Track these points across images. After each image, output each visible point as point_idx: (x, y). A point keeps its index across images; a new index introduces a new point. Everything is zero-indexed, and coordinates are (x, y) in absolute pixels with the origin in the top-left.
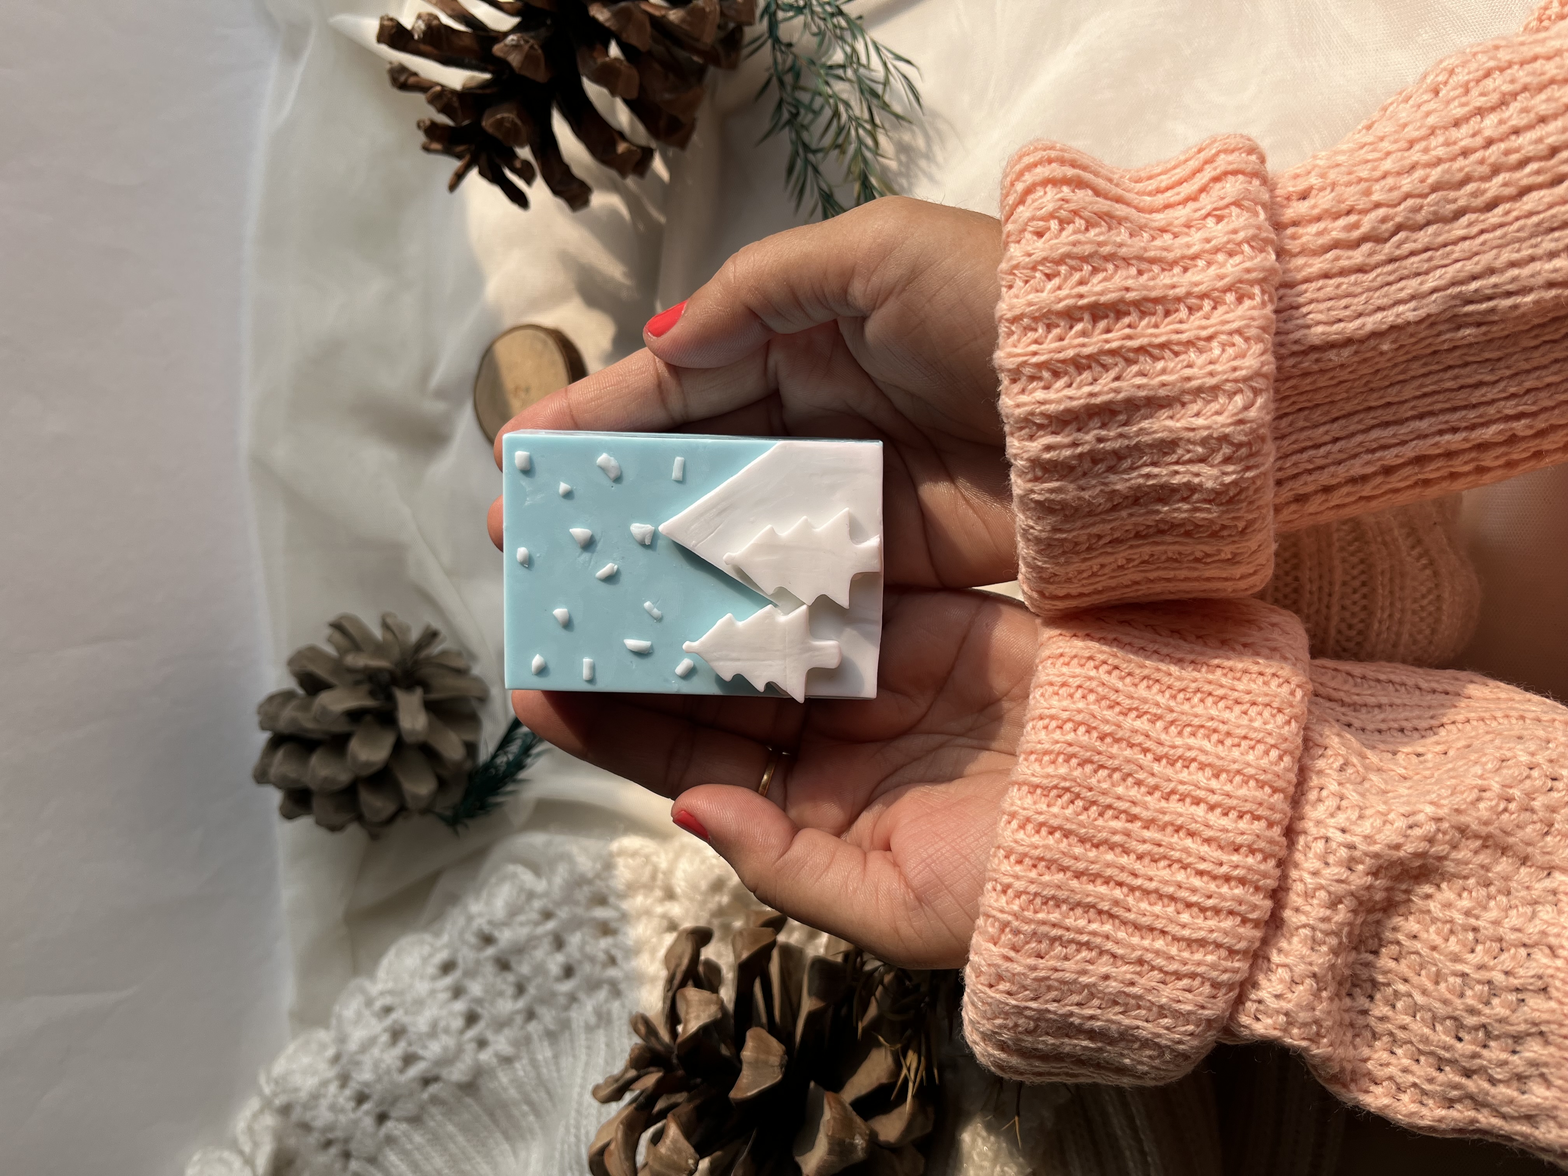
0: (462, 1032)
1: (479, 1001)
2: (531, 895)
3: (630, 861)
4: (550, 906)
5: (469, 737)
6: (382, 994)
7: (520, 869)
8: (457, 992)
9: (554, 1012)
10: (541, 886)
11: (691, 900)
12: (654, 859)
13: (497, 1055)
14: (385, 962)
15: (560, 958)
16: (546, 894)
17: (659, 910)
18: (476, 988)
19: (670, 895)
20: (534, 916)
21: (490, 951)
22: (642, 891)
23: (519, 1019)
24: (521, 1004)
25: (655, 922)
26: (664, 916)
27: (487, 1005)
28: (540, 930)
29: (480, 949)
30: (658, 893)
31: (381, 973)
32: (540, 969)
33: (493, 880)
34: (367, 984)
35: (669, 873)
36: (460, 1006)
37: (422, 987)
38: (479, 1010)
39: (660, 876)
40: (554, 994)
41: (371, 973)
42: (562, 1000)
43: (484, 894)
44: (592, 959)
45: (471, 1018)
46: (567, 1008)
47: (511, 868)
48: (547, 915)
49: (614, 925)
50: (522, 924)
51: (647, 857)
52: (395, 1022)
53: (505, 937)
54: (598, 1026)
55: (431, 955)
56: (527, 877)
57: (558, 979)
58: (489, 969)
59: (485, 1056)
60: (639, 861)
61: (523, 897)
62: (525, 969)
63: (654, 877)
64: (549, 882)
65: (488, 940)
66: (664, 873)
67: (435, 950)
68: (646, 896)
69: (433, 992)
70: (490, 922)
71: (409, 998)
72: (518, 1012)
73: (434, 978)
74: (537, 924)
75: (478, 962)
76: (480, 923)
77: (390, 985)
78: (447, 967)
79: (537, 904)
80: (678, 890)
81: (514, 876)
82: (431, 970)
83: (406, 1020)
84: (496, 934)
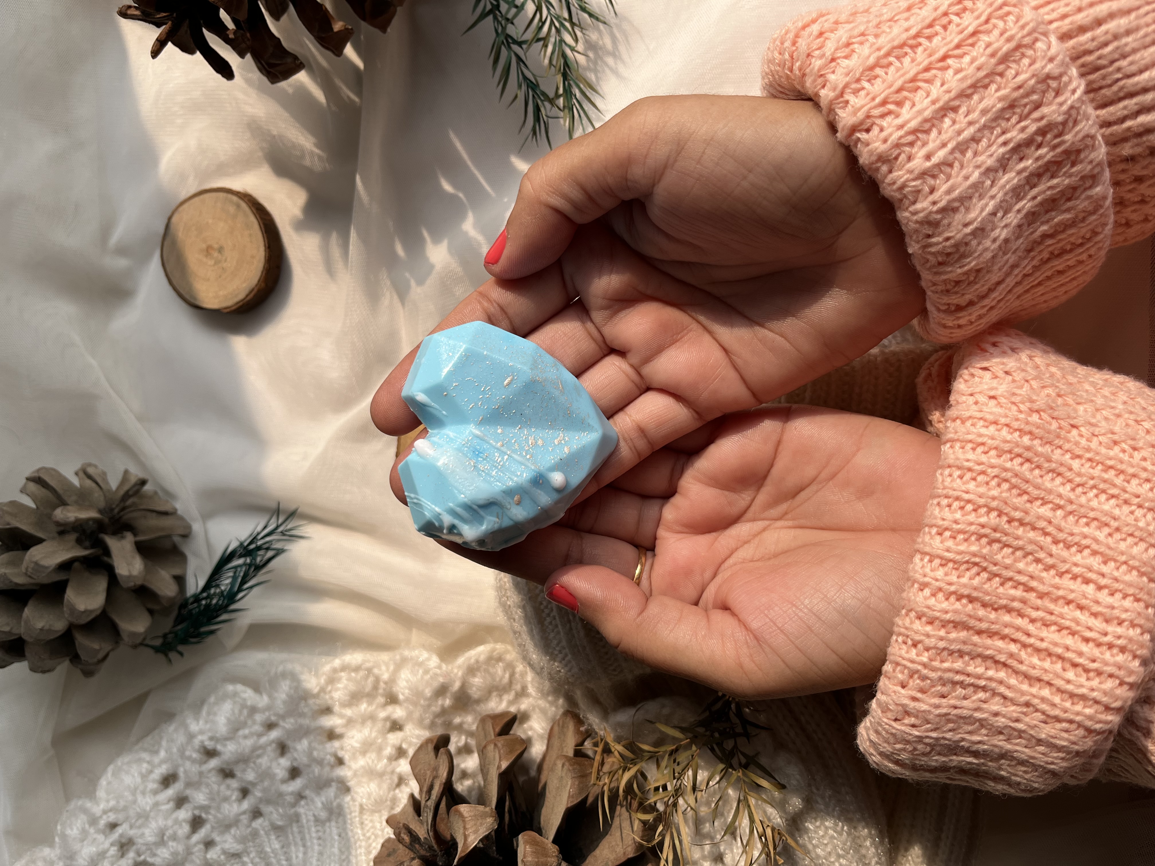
0: (188, 837)
1: (205, 808)
2: (253, 710)
3: (353, 674)
4: (273, 718)
5: (177, 572)
6: (105, 812)
7: (239, 687)
8: (181, 801)
9: (281, 810)
10: (263, 701)
11: (415, 704)
12: (376, 671)
13: (224, 852)
14: (103, 782)
15: (285, 762)
16: (268, 708)
17: (382, 714)
18: (200, 797)
19: (392, 699)
20: (258, 728)
21: (214, 763)
22: (365, 700)
23: (245, 819)
24: (246, 805)
25: (379, 725)
26: (387, 719)
27: (213, 812)
28: (264, 740)
29: (202, 763)
30: (381, 700)
31: (101, 793)
32: (266, 775)
33: (212, 699)
34: (89, 805)
35: (392, 681)
36: (184, 814)
37: (146, 802)
38: (204, 815)
39: (382, 685)
40: (281, 795)
41: (91, 793)
42: (289, 799)
43: (204, 713)
44: (320, 762)
45: (196, 823)
46: (294, 805)
47: (230, 688)
48: (270, 726)
49: (338, 731)
50: (245, 737)
51: (369, 670)
52: (121, 836)
53: (229, 750)
54: (329, 820)
55: (151, 772)
56: (248, 694)
57: (284, 781)
58: (213, 779)
59: (213, 854)
60: (362, 673)
61: (245, 712)
62: (250, 776)
63: (375, 687)
64: (270, 696)
65: (210, 753)
66: (386, 683)
67: (153, 766)
68: (370, 704)
69: (156, 804)
70: (211, 739)
71: (132, 813)
72: (244, 813)
73: (155, 792)
74: (260, 735)
75: (201, 774)
76: (203, 739)
77: (112, 803)
78: (168, 780)
79: (259, 718)
80: (401, 697)
81: (235, 694)
82: (152, 786)
83: (132, 833)
84: (219, 747)
